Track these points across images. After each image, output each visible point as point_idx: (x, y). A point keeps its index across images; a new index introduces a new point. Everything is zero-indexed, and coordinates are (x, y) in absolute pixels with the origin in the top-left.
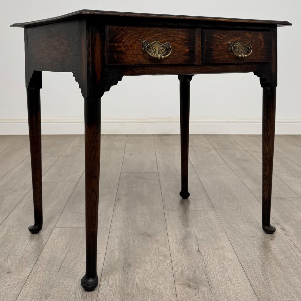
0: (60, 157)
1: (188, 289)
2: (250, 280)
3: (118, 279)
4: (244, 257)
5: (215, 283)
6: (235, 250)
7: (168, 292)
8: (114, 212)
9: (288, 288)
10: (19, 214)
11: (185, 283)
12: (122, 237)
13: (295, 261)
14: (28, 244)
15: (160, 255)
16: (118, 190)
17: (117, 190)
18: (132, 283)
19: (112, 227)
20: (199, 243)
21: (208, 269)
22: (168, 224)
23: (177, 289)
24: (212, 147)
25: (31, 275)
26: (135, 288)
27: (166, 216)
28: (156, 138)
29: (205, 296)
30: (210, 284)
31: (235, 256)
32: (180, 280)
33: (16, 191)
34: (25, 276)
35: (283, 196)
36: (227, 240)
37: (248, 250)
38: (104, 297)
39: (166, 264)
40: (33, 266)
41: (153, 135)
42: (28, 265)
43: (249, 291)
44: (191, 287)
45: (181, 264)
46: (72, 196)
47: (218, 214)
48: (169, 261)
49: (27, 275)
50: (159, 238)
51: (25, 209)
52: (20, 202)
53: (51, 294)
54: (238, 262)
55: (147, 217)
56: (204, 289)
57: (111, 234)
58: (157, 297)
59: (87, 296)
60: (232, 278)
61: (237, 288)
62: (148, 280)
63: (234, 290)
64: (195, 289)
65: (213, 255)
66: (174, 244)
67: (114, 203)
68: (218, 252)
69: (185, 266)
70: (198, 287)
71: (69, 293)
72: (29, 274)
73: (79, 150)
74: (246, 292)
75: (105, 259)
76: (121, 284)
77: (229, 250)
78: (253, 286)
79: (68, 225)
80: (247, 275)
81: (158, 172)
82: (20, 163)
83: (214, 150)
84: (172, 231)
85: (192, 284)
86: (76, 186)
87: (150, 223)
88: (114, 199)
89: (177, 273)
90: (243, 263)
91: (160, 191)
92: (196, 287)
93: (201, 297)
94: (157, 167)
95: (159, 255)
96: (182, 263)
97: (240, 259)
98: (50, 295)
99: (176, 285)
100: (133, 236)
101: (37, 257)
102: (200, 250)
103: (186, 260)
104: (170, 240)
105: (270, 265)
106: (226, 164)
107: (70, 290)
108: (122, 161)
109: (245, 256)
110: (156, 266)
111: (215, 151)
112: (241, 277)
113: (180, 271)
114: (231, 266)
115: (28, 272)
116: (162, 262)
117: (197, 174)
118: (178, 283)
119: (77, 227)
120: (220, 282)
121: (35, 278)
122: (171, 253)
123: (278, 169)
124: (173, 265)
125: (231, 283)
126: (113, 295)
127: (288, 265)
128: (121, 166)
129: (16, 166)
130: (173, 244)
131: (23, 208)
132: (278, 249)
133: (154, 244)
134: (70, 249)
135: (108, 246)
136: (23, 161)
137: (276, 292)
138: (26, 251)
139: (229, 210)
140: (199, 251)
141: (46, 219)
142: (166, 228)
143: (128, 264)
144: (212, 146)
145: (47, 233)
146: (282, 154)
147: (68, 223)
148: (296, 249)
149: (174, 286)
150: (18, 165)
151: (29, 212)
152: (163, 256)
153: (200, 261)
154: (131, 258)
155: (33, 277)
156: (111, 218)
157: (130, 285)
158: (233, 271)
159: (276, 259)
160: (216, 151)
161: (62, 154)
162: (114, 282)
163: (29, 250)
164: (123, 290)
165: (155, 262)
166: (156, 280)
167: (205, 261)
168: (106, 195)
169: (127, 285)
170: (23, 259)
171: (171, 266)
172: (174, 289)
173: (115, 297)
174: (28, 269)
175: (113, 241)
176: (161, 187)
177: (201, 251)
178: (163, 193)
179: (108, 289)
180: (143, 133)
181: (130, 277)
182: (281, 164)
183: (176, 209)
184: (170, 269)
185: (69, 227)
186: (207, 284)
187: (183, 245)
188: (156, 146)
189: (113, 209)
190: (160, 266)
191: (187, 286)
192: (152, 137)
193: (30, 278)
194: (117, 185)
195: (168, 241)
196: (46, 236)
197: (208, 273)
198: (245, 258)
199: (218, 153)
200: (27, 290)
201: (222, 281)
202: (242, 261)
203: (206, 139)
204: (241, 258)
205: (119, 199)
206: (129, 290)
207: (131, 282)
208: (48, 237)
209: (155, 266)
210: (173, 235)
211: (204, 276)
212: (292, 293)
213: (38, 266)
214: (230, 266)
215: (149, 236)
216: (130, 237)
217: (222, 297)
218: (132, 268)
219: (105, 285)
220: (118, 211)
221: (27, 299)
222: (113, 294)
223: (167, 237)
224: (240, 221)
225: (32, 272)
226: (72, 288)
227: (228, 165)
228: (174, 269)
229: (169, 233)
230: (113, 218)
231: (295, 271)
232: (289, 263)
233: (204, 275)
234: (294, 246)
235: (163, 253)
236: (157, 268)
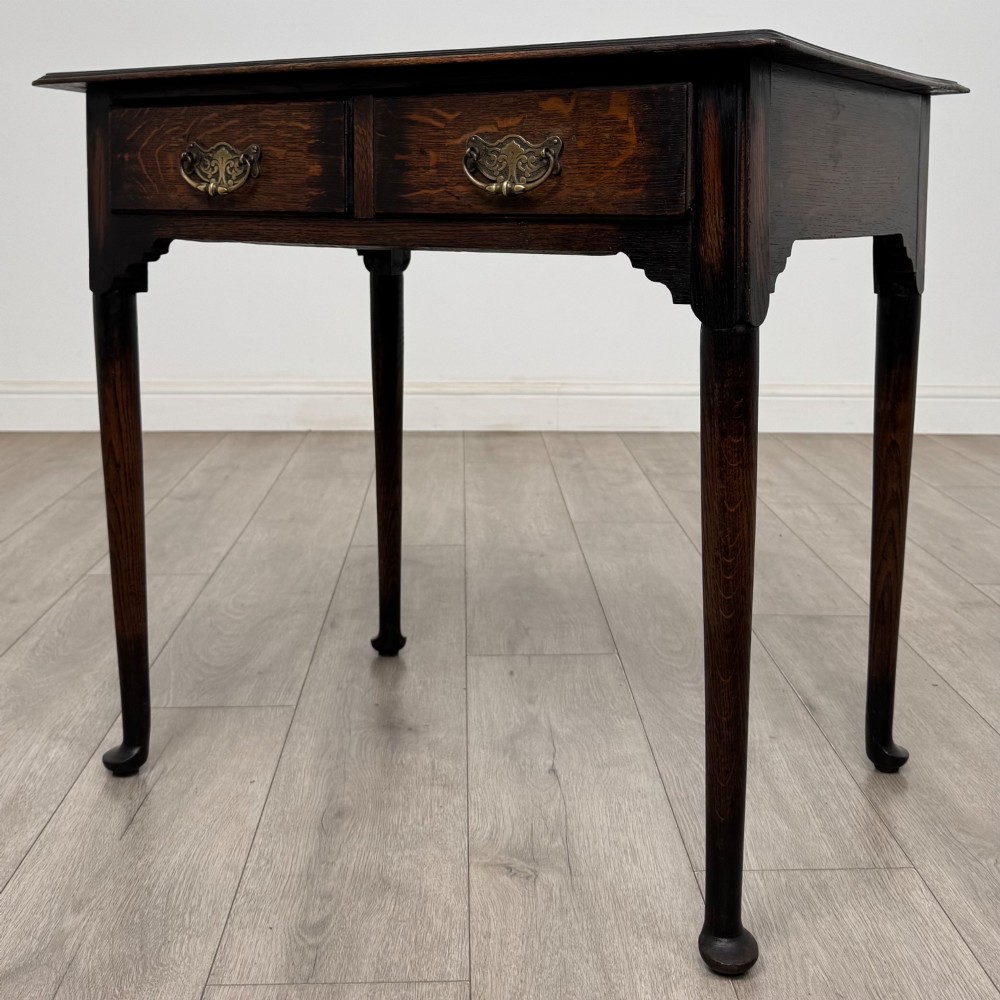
0: (162, 499)
1: (504, 879)
2: (689, 851)
3: (301, 852)
4: (684, 786)
5: (588, 861)
6: (660, 768)
7: (444, 889)
8: (315, 661)
9: (798, 873)
10: (17, 669)
11: (499, 861)
12: (328, 735)
13: (830, 797)
14: (39, 757)
15: (436, 782)
16: (335, 597)
17: (330, 597)
18: (342, 864)
19: (301, 706)
20: (557, 747)
21: (572, 823)
22: (472, 694)
23: (473, 878)
24: (639, 471)
25: (37, 846)
26: (349, 878)
27: (471, 670)
28: (474, 442)
29: (551, 899)
30: (572, 865)
31: (659, 785)
32: (486, 855)
33: (14, 601)
34: (19, 849)
35: (825, 613)
36: (642, 737)
37: (698, 766)
38: (252, 902)
39: (449, 808)
40: (47, 820)
41: (464, 434)
42: (33, 818)
43: (682, 884)
44: (515, 874)
45: (495, 807)
46: (188, 617)
47: (626, 665)
48: (459, 800)
49: (24, 844)
50: (441, 736)
51: (37, 654)
52: (26, 632)
53: (94, 897)
54: (666, 803)
55: (414, 675)
56: (551, 877)
57: (295, 726)
58: (412, 903)
59: (203, 902)
60: (639, 846)
61: (651, 875)
62: (389, 854)
63: (640, 880)
64: (528, 878)
65: (592, 782)
66: (482, 752)
67: (316, 637)
68: (611, 772)
69: (506, 813)
70: (535, 872)
71: (150, 893)
72: (32, 842)
73: (227, 477)
74: (674, 884)
75: (270, 798)
76: (309, 867)
77: (642, 767)
78: (696, 868)
79: (168, 700)
80: (685, 837)
81: (465, 545)
82: (35, 518)
83: (644, 478)
84: (483, 714)
85: (518, 863)
86: (205, 586)
87: (418, 692)
88: (319, 624)
89: (479, 833)
90: (677, 805)
91: (463, 599)
92: (529, 872)
93: (539, 900)
94: (462, 529)
95: (432, 785)
96: (498, 805)
97: (671, 794)
98: (89, 901)
99: (472, 868)
100: (362, 731)
101: (61, 794)
102: (556, 767)
103: (510, 796)
104: (473, 738)
105: (754, 811)
106: (673, 520)
107: (154, 886)
108: (358, 511)
109: (686, 784)
110: (420, 818)
111: (646, 482)
112: (667, 844)
113: (489, 827)
114: (641, 814)
115: (31, 833)
116: (438, 803)
117: (581, 549)
118: (478, 863)
119: (194, 705)
120: (602, 859)
121: (50, 853)
122: (470, 777)
123: (824, 534)
124: (472, 813)
125: (635, 861)
126: (281, 899)
127: (808, 810)
128: (351, 529)
129: (22, 527)
130: (479, 752)
131: (33, 650)
132: (785, 765)
133: (423, 752)
134: (165, 769)
135: (283, 761)
136: (45, 511)
137: (761, 884)
138: (31, 776)
139: (660, 652)
140: (553, 770)
141: (101, 684)
142: (464, 707)
143: (336, 811)
144: (640, 466)
145: (99, 723)
146: (844, 490)
147: (169, 696)
148: (839, 763)
149: (466, 872)
150: (27, 523)
151: (51, 662)
152: (445, 786)
153: (553, 799)
154: (349, 793)
155: (44, 851)
156: (302, 681)
157: (336, 869)
158: (644, 828)
159: (776, 792)
160: (649, 480)
161: (171, 491)
162: (287, 862)
163: (39, 773)
164: (312, 883)
165: (418, 804)
166: (414, 853)
167: (567, 798)
168: (296, 612)
169: (325, 869)
170: (17, 799)
171: (464, 816)
172: (465, 878)
173: (287, 903)
174: (31, 827)
175: (299, 747)
176: (468, 588)
177: (560, 772)
178: (470, 607)
179: (268, 879)
180: (435, 426)
181: (337, 847)
182: (837, 521)
183: (502, 650)
184: (461, 824)
185: (169, 706)
186: (563, 865)
187: (508, 755)
188: (468, 465)
189: (312, 653)
190: (431, 816)
191: (503, 869)
192: (460, 441)
193: (33, 853)
194: (333, 585)
195: (465, 743)
196: (95, 731)
197: (572, 834)
198: (685, 789)
199: (655, 489)
200: (22, 887)
201: (608, 854)
202: (676, 801)
203: (626, 446)
204: (675, 790)
205: (333, 625)
206: (331, 884)
207: (338, 862)
208: (100, 735)
209: (417, 814)
210: (482, 727)
211: (559, 842)
212: (807, 886)
213: (61, 820)
214: (638, 814)
215: (410, 729)
216: (353, 733)
217: (603, 900)
218: (347, 823)
219: (260, 869)
220: (327, 658)
221: (18, 912)
222: (281, 894)
223: (464, 732)
224: (688, 685)
225: (42, 837)
226: (158, 878)
227: (678, 522)
228: (471, 823)
229: (471, 719)
230: (308, 680)
231: (825, 825)
232: (814, 804)
233: (559, 839)
234: (835, 757)
235: (447, 777)
236: (423, 819)
